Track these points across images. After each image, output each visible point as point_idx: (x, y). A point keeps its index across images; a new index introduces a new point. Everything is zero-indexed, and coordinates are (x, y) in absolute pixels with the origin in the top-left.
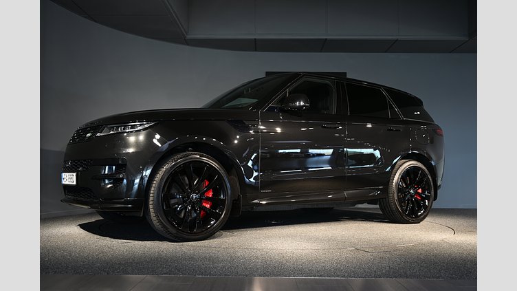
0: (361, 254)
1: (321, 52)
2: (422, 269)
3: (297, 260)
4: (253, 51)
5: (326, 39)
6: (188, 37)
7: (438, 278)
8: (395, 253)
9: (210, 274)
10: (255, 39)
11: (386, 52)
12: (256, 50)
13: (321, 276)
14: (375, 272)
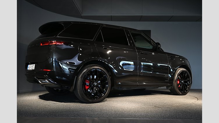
0: (157, 109)
1: (139, 21)
2: (184, 115)
3: (129, 111)
4: (110, 21)
5: (142, 16)
6: (82, 15)
7: (191, 119)
8: (172, 108)
9: (92, 117)
10: (111, 16)
11: (168, 21)
12: (112, 21)
13: (139, 118)
14: (163, 116)
